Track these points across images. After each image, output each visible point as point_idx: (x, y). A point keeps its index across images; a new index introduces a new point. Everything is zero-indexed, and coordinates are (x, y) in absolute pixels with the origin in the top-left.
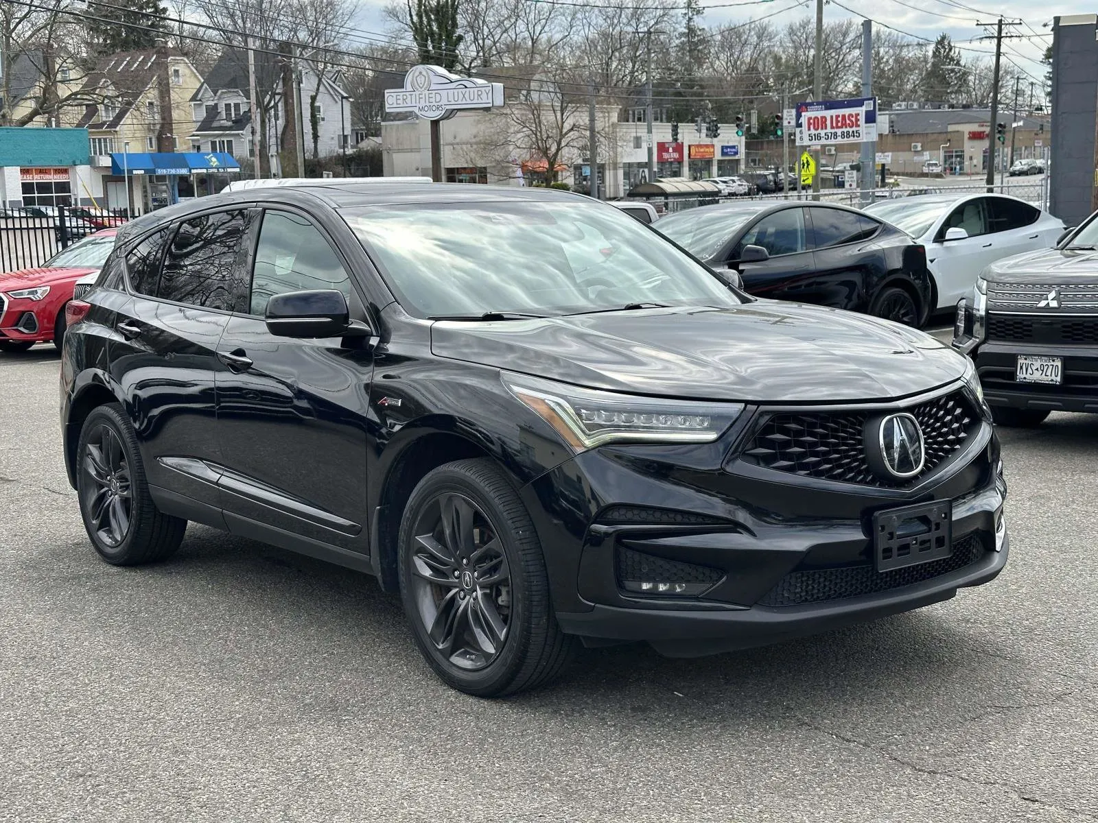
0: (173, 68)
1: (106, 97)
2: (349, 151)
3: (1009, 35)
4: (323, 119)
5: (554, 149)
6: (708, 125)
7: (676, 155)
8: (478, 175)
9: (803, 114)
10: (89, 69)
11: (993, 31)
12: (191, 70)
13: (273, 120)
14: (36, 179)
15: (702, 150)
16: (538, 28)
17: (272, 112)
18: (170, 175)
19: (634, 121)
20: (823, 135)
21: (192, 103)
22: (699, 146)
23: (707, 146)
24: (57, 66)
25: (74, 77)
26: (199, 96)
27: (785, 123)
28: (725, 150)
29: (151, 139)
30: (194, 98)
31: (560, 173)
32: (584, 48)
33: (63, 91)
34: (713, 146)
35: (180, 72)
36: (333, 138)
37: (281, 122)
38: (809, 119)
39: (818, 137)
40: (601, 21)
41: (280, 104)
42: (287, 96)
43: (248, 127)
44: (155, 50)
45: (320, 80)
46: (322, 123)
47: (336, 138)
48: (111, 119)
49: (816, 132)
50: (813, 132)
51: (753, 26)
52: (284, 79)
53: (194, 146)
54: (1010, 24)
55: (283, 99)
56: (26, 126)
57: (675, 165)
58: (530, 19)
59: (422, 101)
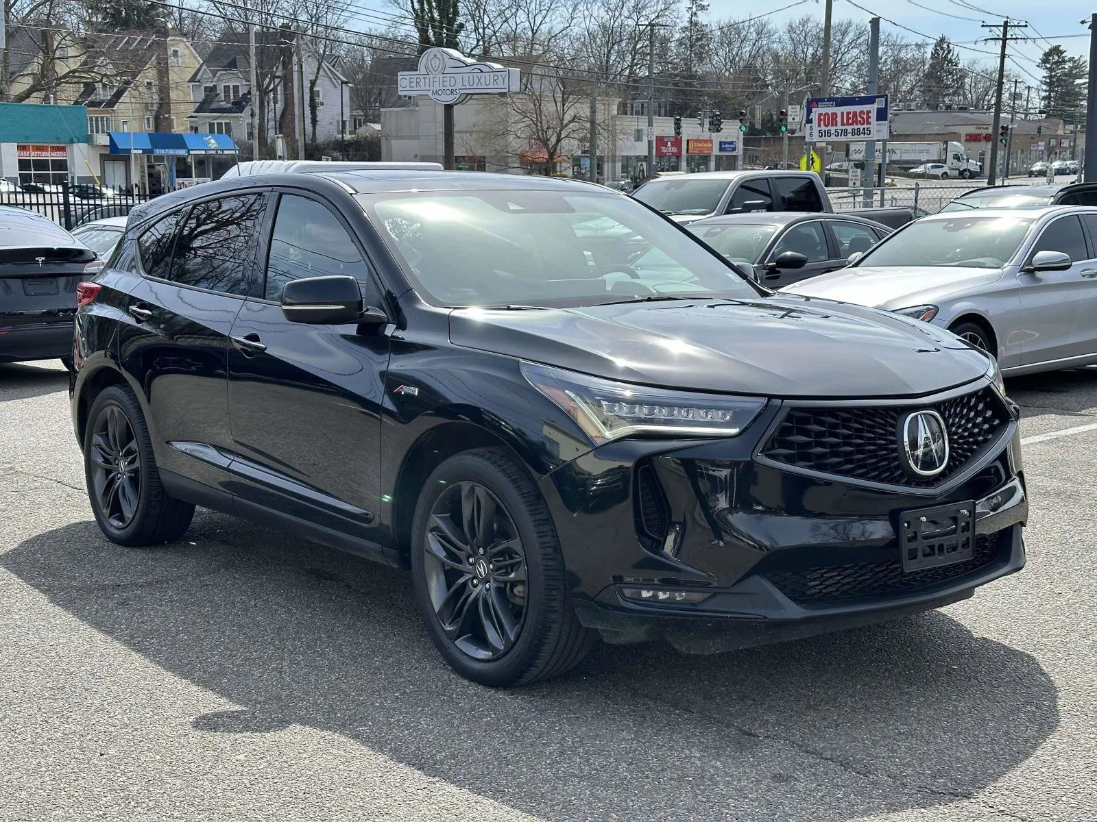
0: (173, 49)
1: (105, 75)
2: (348, 137)
3: (1014, 37)
4: (322, 104)
5: (553, 140)
6: (711, 120)
7: (674, 150)
8: (479, 164)
9: (813, 110)
10: (89, 47)
11: (998, 33)
12: (190, 51)
13: (272, 103)
14: (33, 156)
15: (700, 145)
16: (539, 19)
17: (271, 95)
18: (168, 156)
19: (632, 115)
20: (833, 131)
21: (191, 84)
22: (698, 141)
23: (705, 141)
24: (56, 44)
25: (73, 55)
26: (198, 78)
27: (790, 119)
28: (723, 146)
29: (148, 119)
30: (192, 80)
31: (558, 165)
32: (583, 40)
33: (61, 69)
34: (711, 141)
35: (179, 53)
36: (331, 123)
37: (280, 106)
38: (820, 115)
39: (828, 134)
40: (602, 13)
41: (279, 88)
42: (287, 79)
43: (247, 110)
44: (155, 30)
45: (320, 64)
46: (321, 107)
47: (335, 123)
48: (109, 98)
49: (827, 129)
50: (823, 128)
51: (752, 22)
52: (284, 62)
53: (191, 127)
54: (1015, 26)
55: (282, 83)
56: (23, 103)
57: (673, 159)
58: (530, 10)
59: (436, 84)
